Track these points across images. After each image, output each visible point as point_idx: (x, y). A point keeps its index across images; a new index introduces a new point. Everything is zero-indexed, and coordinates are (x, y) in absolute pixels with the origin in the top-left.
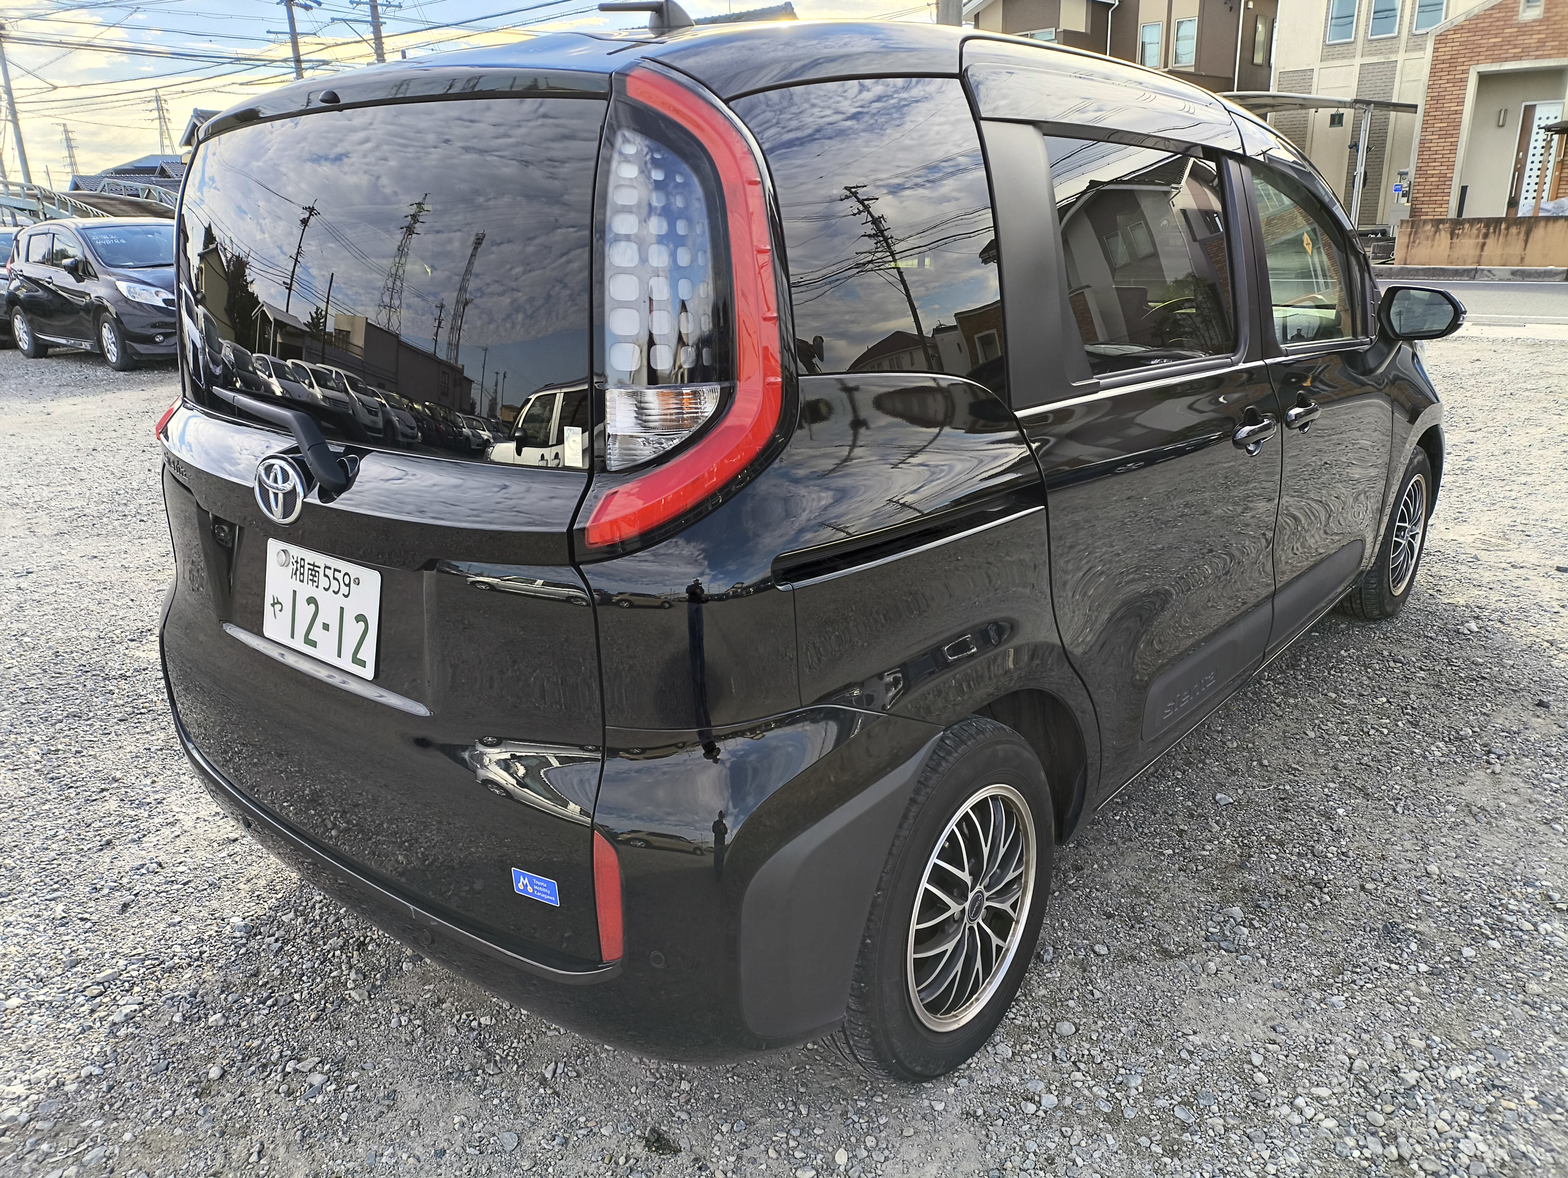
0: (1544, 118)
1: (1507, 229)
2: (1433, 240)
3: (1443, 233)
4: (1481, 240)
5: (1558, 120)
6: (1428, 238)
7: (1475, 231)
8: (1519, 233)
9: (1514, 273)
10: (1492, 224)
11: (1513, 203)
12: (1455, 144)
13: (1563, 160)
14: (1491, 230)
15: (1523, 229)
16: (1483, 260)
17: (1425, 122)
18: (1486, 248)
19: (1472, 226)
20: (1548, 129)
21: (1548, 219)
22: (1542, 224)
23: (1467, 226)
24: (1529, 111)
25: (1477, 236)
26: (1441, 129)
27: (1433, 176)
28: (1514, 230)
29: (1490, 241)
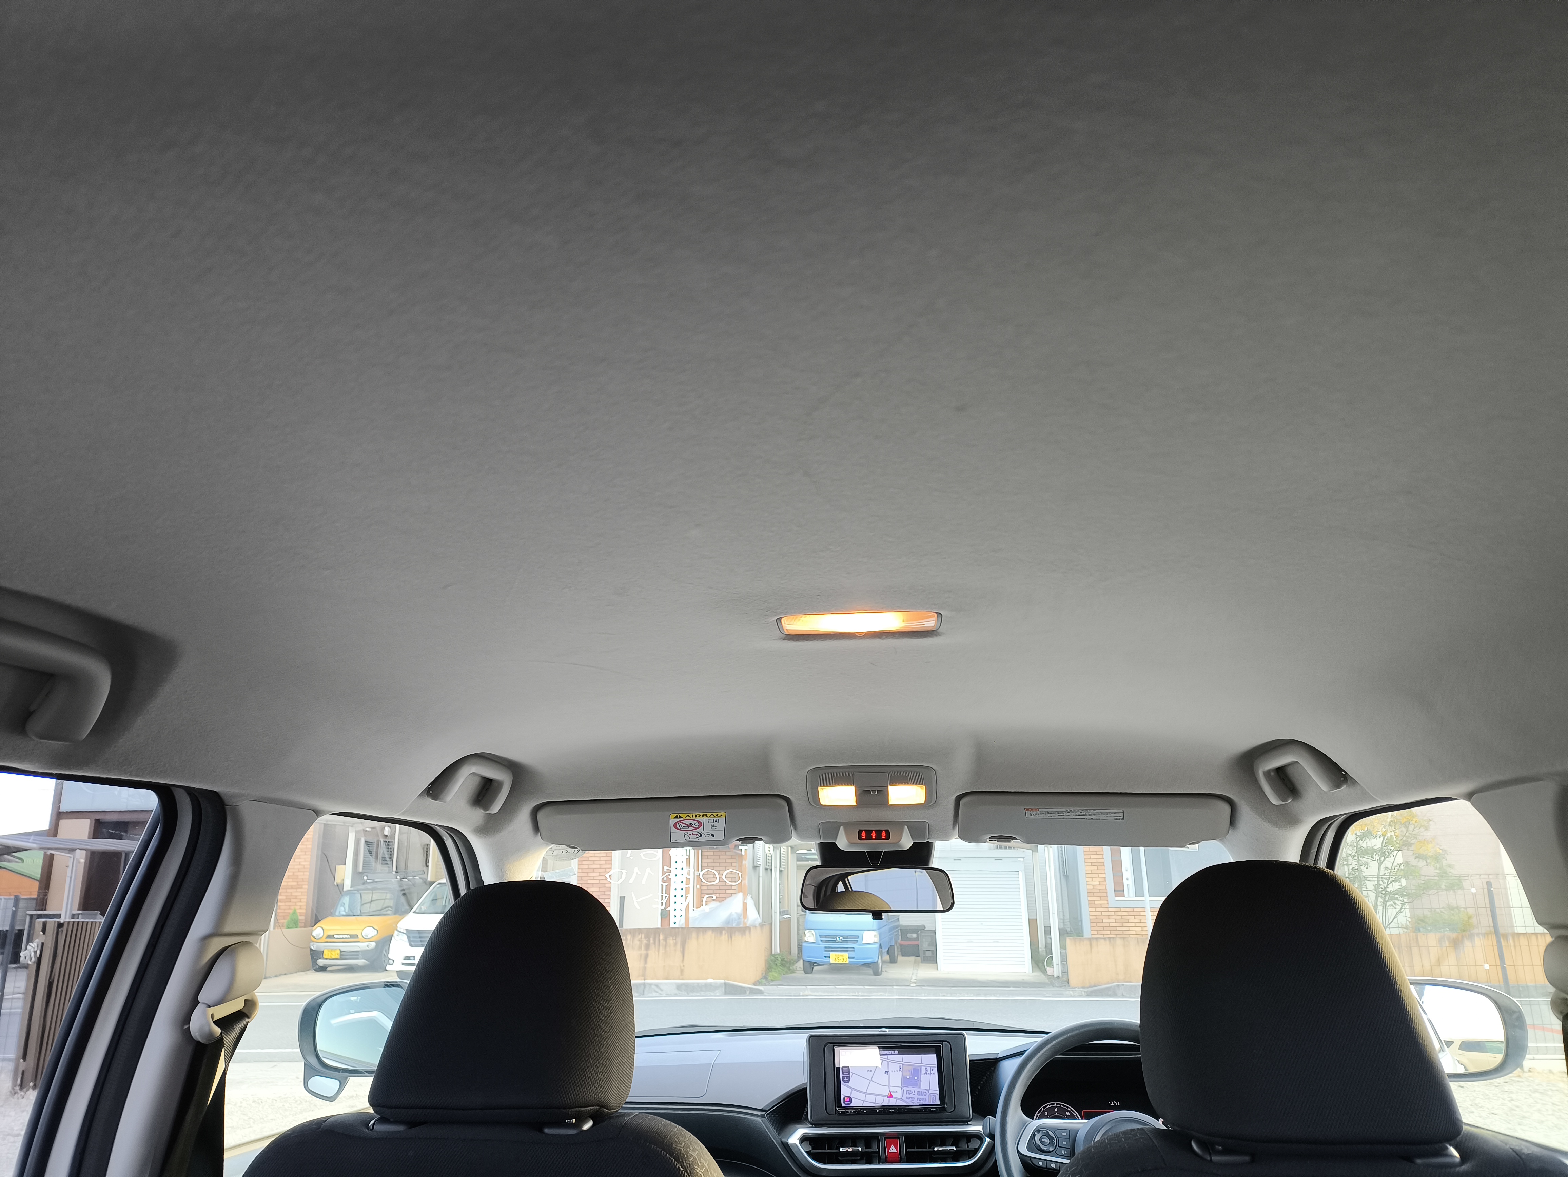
1: (665, 940)
4: (643, 952)
7: (637, 943)
8: (676, 944)
9: (679, 987)
11: (665, 915)
14: (652, 941)
15: (679, 940)
16: (648, 972)
18: (649, 960)
19: (634, 937)
21: (698, 930)
22: (694, 935)
25: (640, 948)
27: (593, 886)
28: (671, 941)
29: (652, 953)
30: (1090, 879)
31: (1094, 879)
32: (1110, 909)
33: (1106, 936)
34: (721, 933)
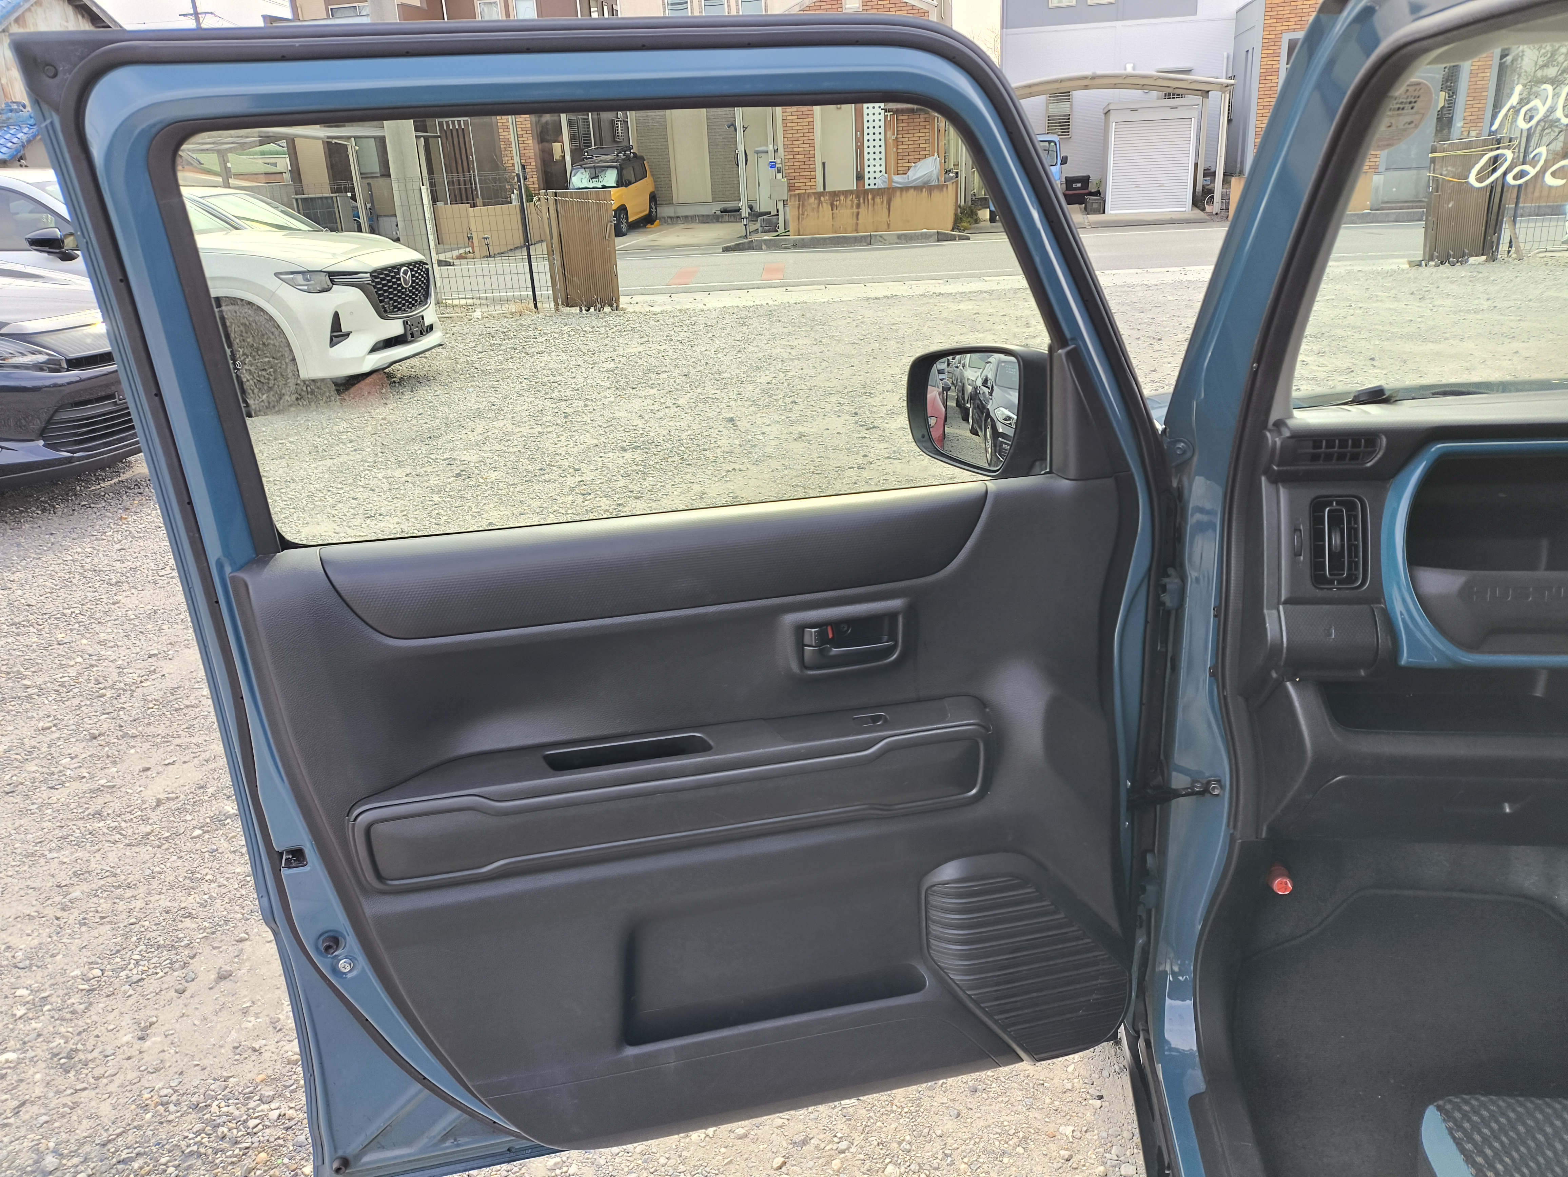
1: (873, 199)
2: (818, 211)
3: (824, 204)
4: (855, 210)
6: (813, 209)
7: (849, 203)
8: (882, 202)
12: (811, 124)
13: (897, 138)
14: (862, 201)
15: (885, 199)
16: (860, 227)
18: (860, 217)
19: (846, 197)
21: (901, 189)
22: (898, 193)
23: (842, 198)
25: (852, 207)
27: (799, 153)
28: (878, 200)
29: (863, 210)
30: (1260, 122)
31: (1263, 122)
34: (922, 191)
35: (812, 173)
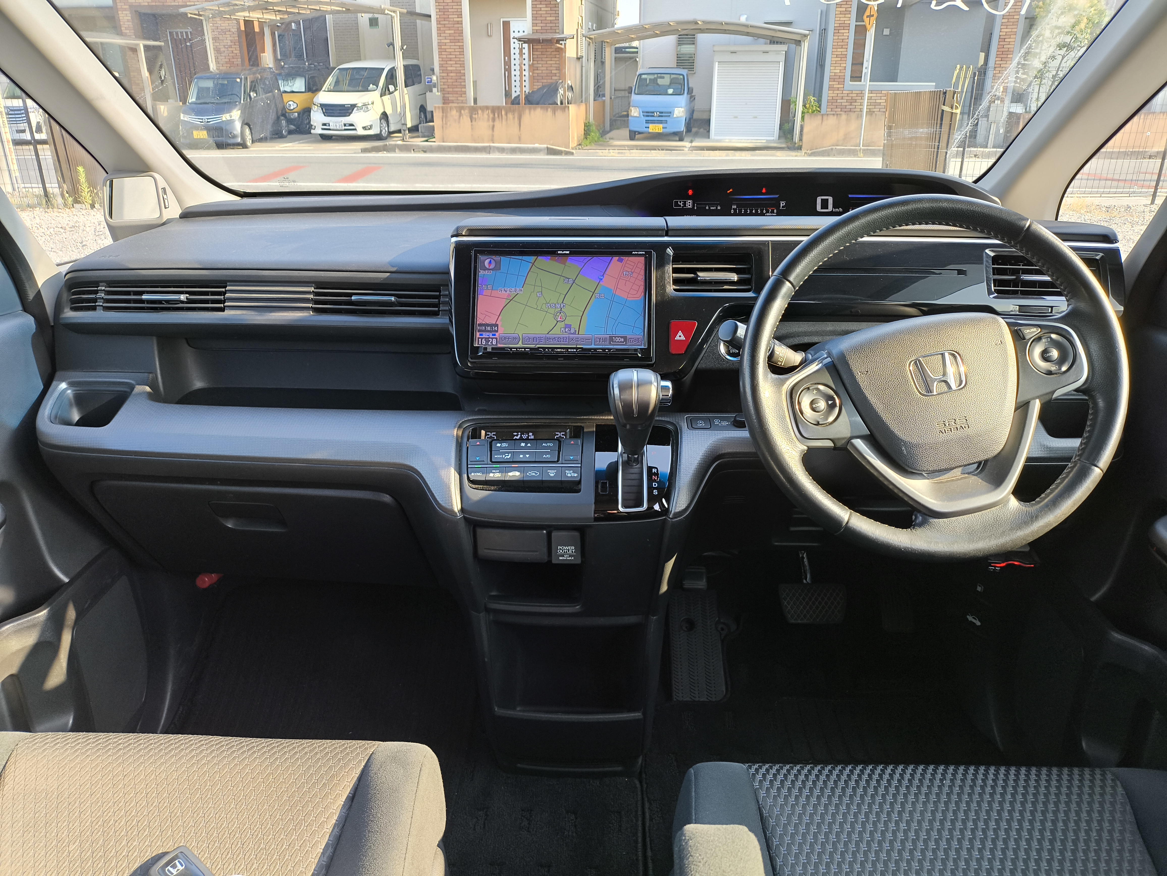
0: (516, 32)
1: (506, 114)
2: (459, 122)
3: (465, 117)
4: (491, 123)
5: (525, 33)
6: (455, 121)
7: (486, 116)
8: (514, 118)
9: (514, 149)
10: (495, 110)
11: (508, 95)
12: (462, 48)
13: (533, 64)
14: (496, 115)
15: (516, 115)
16: (494, 139)
17: (439, 29)
18: (495, 129)
19: (484, 111)
20: (519, 40)
21: (530, 108)
22: (528, 111)
23: (480, 112)
24: (506, 25)
25: (488, 120)
26: (450, 35)
27: (451, 72)
28: (510, 116)
29: (497, 123)
30: (834, 68)
31: (836, 68)
32: (844, 92)
33: (837, 113)
34: (547, 110)
35: (463, 90)
